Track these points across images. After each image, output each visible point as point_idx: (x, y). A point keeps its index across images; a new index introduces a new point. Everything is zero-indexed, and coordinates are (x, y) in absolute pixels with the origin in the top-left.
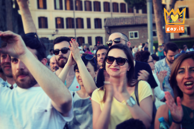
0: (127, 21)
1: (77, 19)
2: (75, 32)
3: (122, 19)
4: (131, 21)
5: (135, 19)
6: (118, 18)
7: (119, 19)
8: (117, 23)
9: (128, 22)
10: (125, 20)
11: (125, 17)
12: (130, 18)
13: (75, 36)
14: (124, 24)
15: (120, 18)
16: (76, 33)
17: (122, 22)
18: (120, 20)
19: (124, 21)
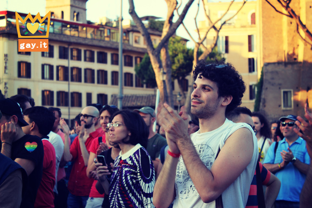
0: (140, 101)
1: (73, 93)
2: (69, 112)
3: (134, 98)
4: (146, 100)
5: (151, 98)
6: (129, 95)
7: (130, 97)
8: (127, 103)
9: (141, 103)
10: (139, 99)
11: (138, 96)
12: (145, 97)
13: (69, 117)
14: (137, 105)
15: (132, 96)
16: (71, 113)
17: (134, 101)
18: (131, 99)
19: (137, 101)
